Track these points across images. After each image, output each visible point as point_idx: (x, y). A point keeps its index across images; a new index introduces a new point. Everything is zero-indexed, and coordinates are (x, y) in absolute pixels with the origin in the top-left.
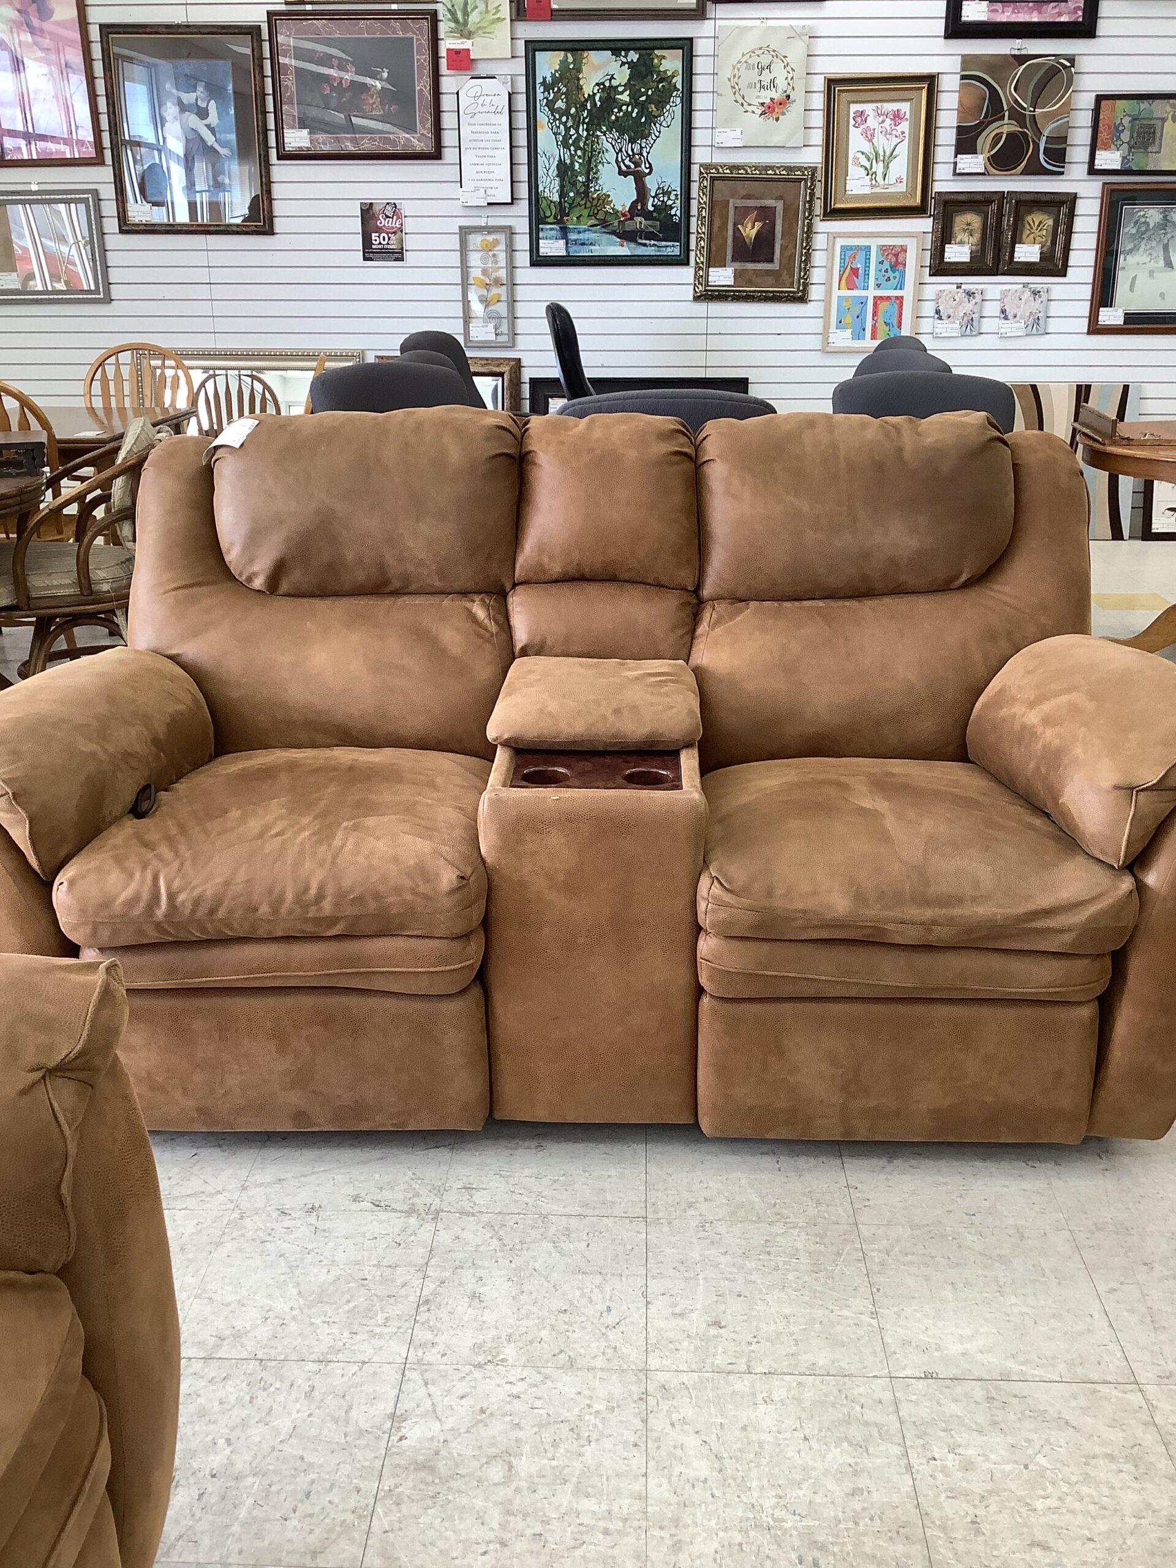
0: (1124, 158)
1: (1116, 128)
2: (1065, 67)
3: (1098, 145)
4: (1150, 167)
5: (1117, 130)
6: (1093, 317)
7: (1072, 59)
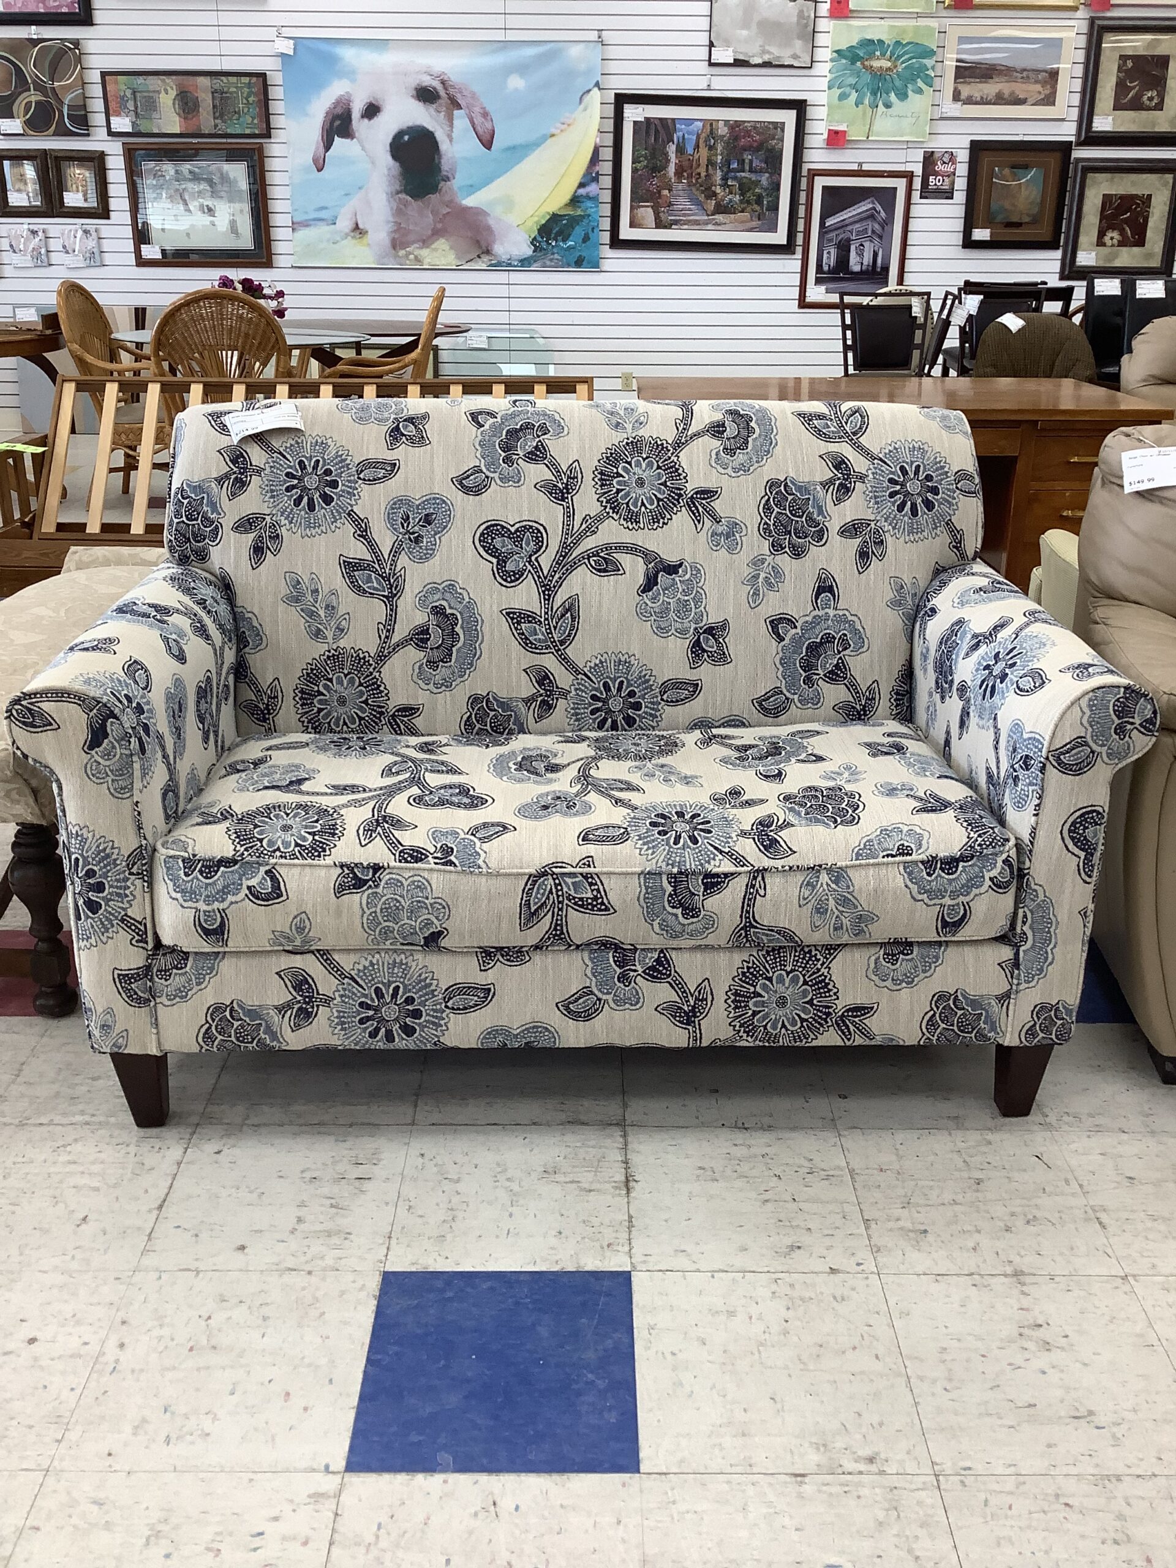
0: (133, 123)
1: (122, 98)
2: (70, 49)
3: (111, 112)
4: (156, 131)
5: (123, 100)
6: (138, 252)
7: (76, 43)
